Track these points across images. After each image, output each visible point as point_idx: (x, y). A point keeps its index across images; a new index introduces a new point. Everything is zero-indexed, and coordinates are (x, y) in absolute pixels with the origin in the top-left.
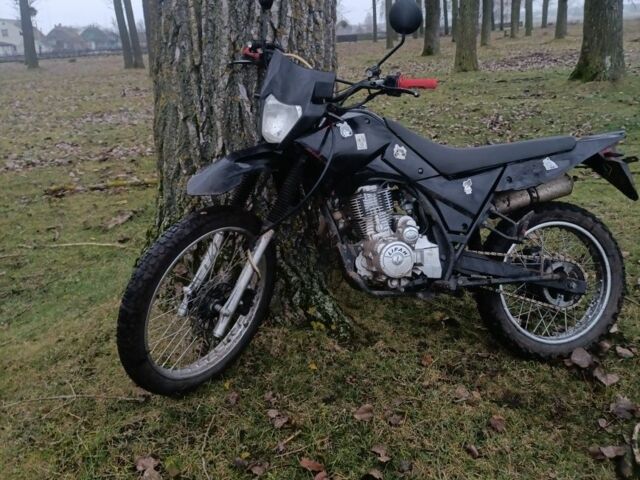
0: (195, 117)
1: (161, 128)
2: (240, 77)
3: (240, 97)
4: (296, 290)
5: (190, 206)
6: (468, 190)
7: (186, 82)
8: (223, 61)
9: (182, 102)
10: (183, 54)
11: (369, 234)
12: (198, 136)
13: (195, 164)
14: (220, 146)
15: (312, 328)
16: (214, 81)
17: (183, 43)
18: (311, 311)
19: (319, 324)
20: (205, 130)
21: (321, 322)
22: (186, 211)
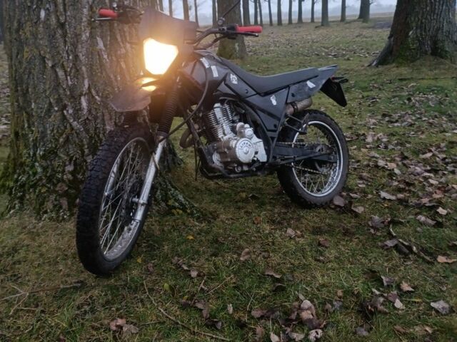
0: (63, 64)
1: (27, 76)
2: (98, 31)
3: (98, 48)
4: (157, 189)
5: (64, 136)
6: (274, 102)
7: (52, 37)
8: (84, 19)
9: (49, 53)
10: (48, 15)
11: (220, 137)
12: (67, 80)
13: (66, 102)
14: (87, 86)
15: (173, 215)
16: (77, 36)
17: (48, 6)
18: (170, 203)
19: (178, 210)
20: (72, 74)
21: (180, 209)
22: (61, 140)
